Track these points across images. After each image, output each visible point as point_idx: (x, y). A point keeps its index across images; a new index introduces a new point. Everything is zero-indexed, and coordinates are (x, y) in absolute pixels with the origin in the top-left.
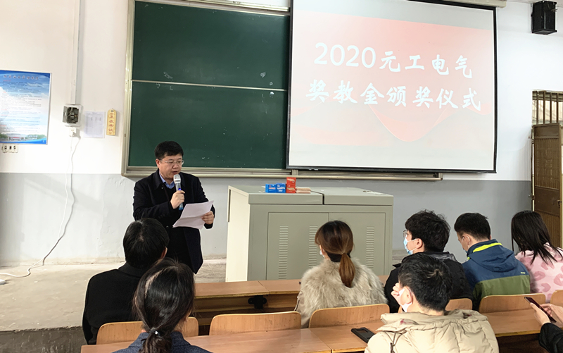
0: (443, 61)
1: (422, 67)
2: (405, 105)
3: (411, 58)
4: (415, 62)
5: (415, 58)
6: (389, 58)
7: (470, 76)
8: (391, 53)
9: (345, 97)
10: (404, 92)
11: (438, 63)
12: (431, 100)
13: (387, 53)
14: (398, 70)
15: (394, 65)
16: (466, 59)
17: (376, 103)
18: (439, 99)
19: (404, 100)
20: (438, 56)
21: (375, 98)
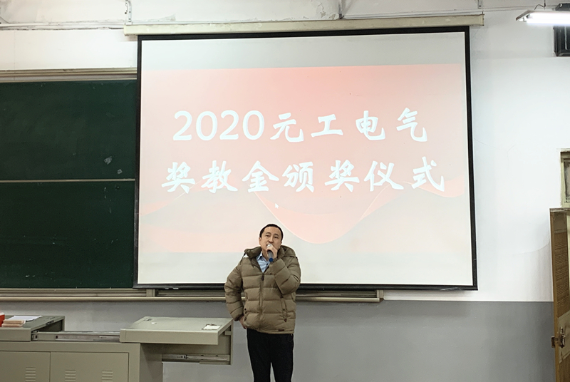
0: (375, 120)
1: (339, 132)
2: (312, 189)
3: (320, 119)
4: (327, 125)
5: (327, 119)
6: (286, 122)
7: (424, 139)
8: (289, 115)
9: (219, 183)
10: (310, 171)
11: (366, 124)
12: (356, 180)
13: (281, 117)
14: (300, 139)
15: (294, 131)
16: (415, 113)
17: (266, 189)
18: (370, 176)
19: (310, 182)
20: (366, 113)
21: (265, 182)
